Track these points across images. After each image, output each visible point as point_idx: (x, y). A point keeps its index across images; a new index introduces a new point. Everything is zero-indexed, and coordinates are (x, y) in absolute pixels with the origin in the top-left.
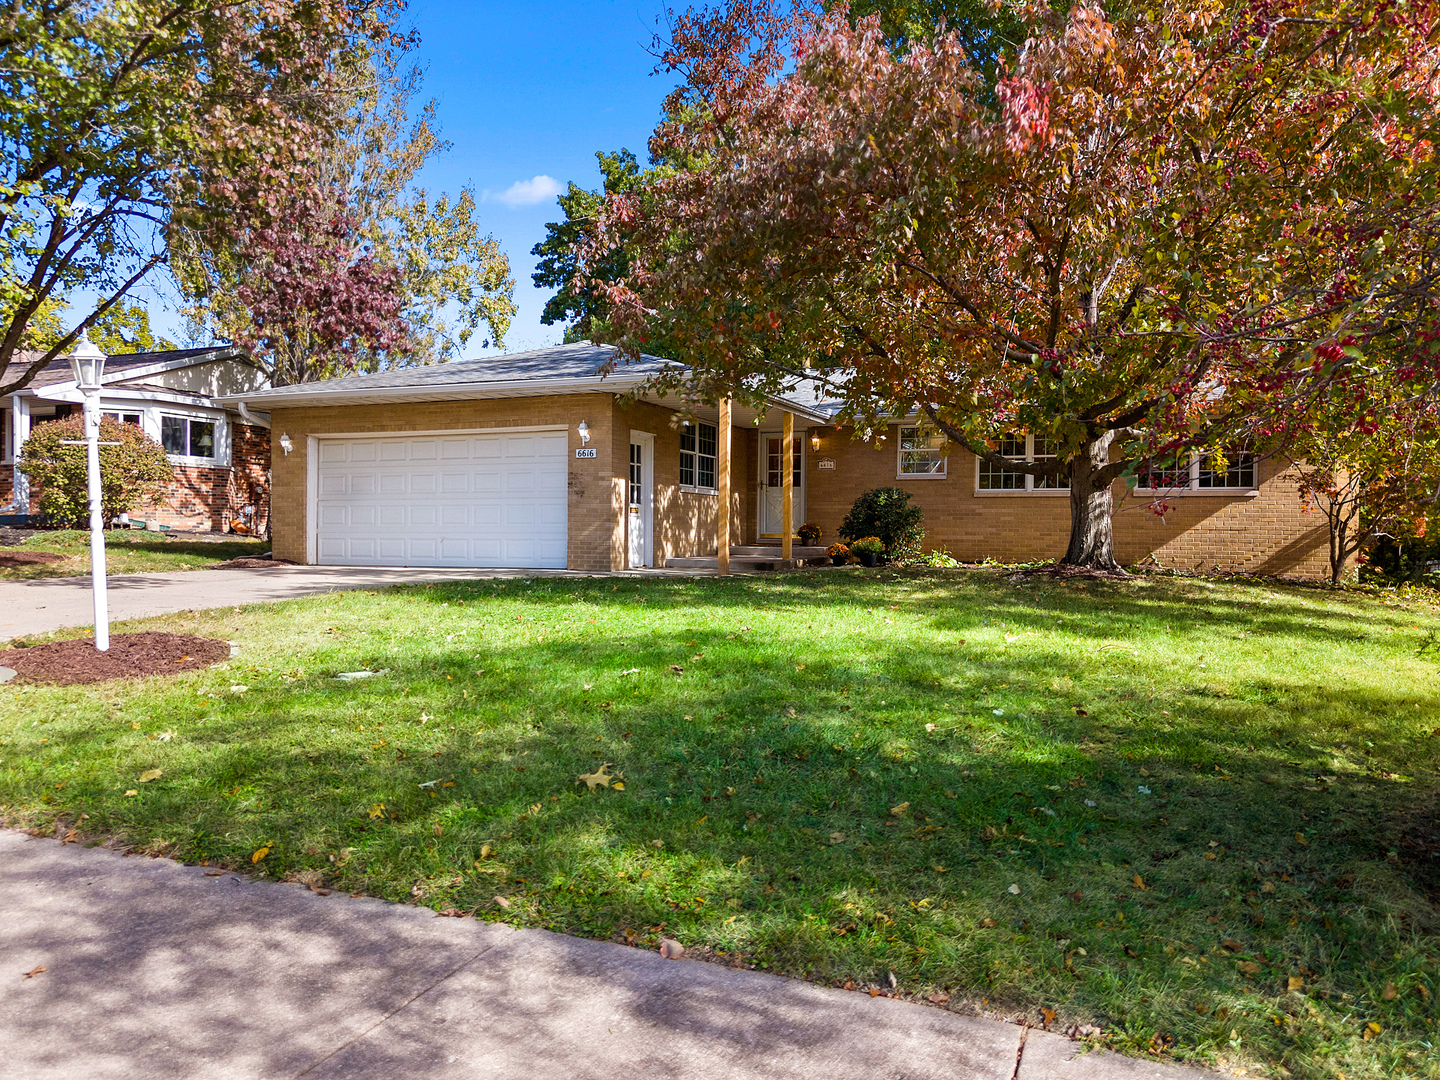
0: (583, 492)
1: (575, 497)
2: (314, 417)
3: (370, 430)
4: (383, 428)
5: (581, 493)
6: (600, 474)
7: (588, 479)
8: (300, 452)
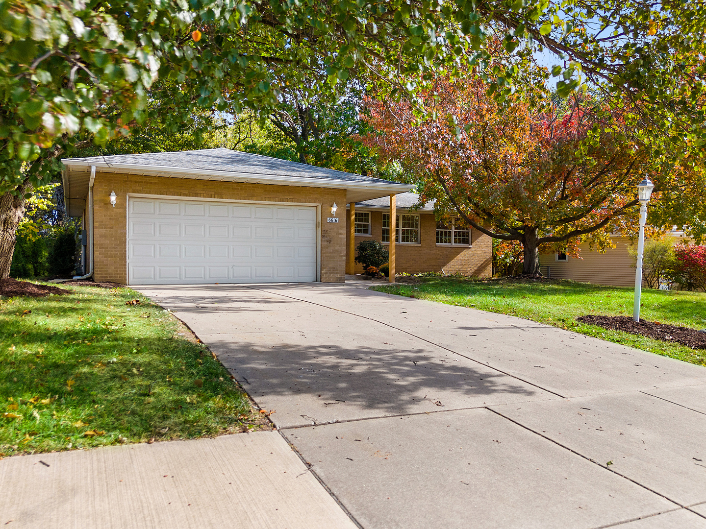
0: (331, 241)
1: (326, 243)
2: (136, 182)
3: (185, 195)
4: (196, 195)
5: (329, 241)
6: (340, 232)
7: (333, 234)
8: (122, 205)
